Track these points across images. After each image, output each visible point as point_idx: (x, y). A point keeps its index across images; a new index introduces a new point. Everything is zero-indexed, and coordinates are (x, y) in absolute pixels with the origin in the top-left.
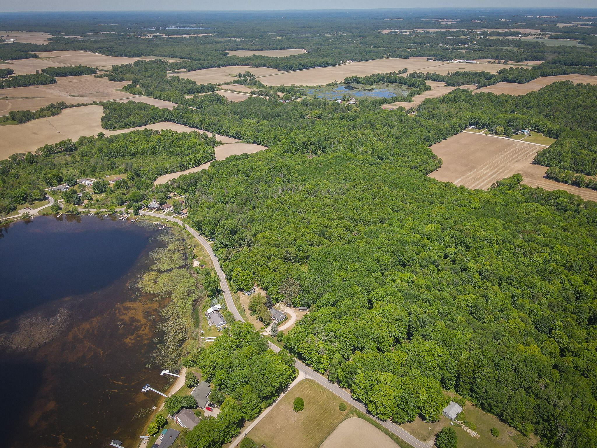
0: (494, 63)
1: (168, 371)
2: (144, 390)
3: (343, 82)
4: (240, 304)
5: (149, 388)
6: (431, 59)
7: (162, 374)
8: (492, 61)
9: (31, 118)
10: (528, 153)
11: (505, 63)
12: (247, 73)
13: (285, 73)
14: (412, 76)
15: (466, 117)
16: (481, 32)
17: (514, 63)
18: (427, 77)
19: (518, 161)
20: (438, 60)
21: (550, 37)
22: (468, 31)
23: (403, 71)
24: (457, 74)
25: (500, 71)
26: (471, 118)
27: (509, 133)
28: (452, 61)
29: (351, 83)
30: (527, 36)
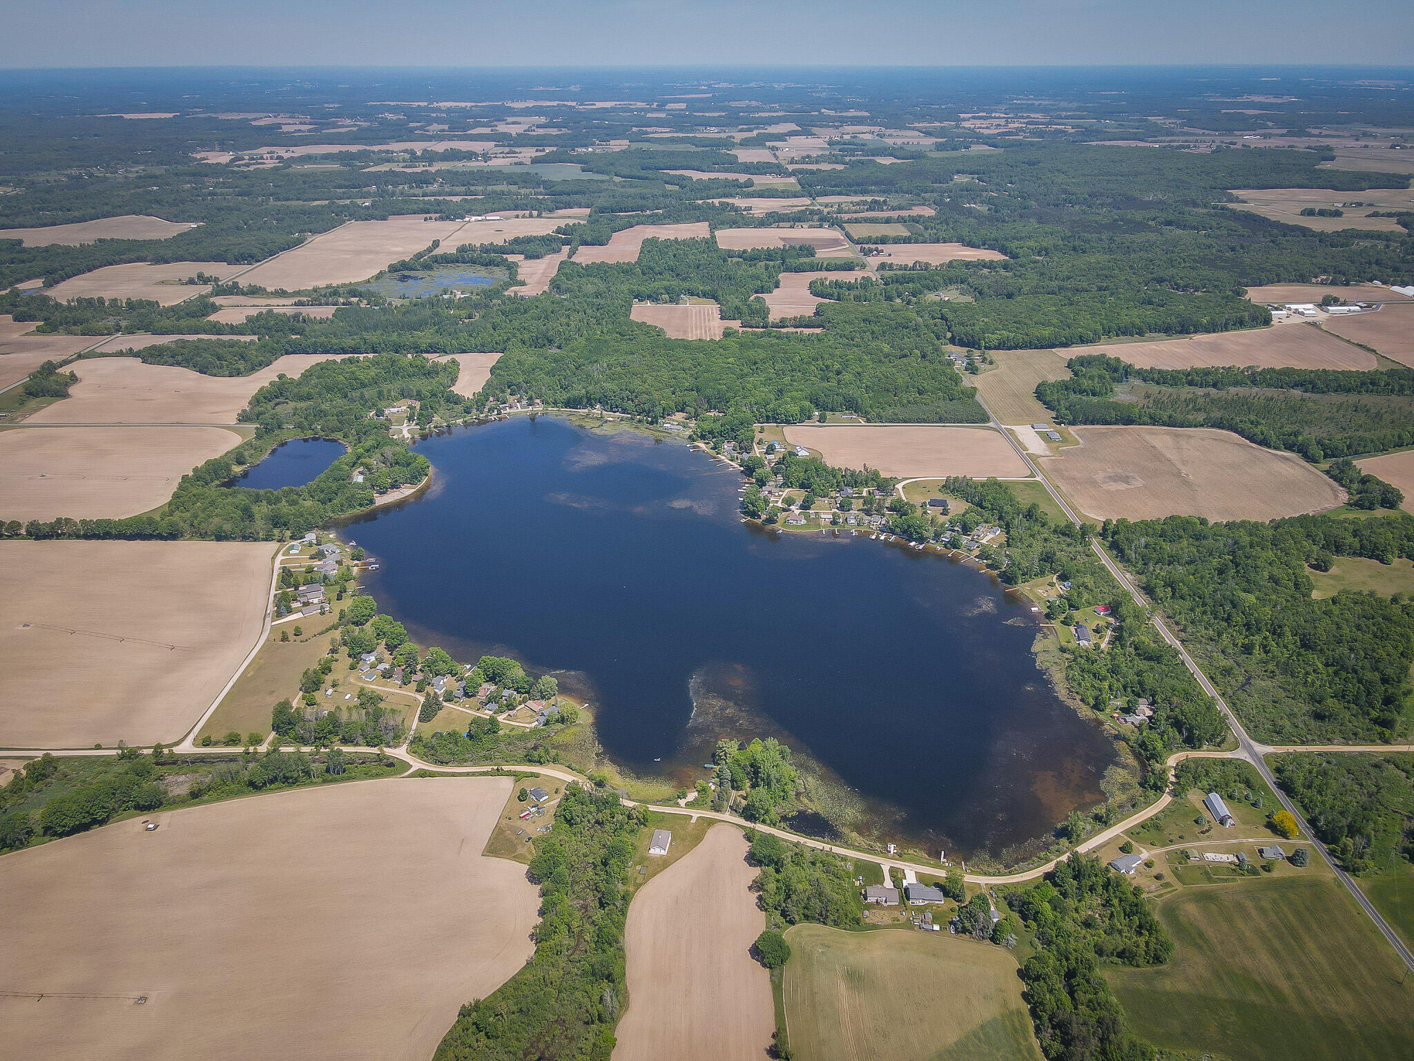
0: (524, 217)
6: (431, 218)
8: (521, 213)
10: (708, 313)
11: (539, 216)
12: (200, 276)
13: (251, 267)
14: (462, 249)
15: (626, 291)
16: (403, 151)
17: (549, 216)
18: (486, 249)
19: (709, 320)
20: (442, 219)
21: (535, 161)
22: (380, 152)
23: (436, 244)
24: (517, 241)
25: (559, 231)
26: (631, 291)
27: (674, 300)
28: (467, 219)
29: (399, 271)
30: (490, 158)
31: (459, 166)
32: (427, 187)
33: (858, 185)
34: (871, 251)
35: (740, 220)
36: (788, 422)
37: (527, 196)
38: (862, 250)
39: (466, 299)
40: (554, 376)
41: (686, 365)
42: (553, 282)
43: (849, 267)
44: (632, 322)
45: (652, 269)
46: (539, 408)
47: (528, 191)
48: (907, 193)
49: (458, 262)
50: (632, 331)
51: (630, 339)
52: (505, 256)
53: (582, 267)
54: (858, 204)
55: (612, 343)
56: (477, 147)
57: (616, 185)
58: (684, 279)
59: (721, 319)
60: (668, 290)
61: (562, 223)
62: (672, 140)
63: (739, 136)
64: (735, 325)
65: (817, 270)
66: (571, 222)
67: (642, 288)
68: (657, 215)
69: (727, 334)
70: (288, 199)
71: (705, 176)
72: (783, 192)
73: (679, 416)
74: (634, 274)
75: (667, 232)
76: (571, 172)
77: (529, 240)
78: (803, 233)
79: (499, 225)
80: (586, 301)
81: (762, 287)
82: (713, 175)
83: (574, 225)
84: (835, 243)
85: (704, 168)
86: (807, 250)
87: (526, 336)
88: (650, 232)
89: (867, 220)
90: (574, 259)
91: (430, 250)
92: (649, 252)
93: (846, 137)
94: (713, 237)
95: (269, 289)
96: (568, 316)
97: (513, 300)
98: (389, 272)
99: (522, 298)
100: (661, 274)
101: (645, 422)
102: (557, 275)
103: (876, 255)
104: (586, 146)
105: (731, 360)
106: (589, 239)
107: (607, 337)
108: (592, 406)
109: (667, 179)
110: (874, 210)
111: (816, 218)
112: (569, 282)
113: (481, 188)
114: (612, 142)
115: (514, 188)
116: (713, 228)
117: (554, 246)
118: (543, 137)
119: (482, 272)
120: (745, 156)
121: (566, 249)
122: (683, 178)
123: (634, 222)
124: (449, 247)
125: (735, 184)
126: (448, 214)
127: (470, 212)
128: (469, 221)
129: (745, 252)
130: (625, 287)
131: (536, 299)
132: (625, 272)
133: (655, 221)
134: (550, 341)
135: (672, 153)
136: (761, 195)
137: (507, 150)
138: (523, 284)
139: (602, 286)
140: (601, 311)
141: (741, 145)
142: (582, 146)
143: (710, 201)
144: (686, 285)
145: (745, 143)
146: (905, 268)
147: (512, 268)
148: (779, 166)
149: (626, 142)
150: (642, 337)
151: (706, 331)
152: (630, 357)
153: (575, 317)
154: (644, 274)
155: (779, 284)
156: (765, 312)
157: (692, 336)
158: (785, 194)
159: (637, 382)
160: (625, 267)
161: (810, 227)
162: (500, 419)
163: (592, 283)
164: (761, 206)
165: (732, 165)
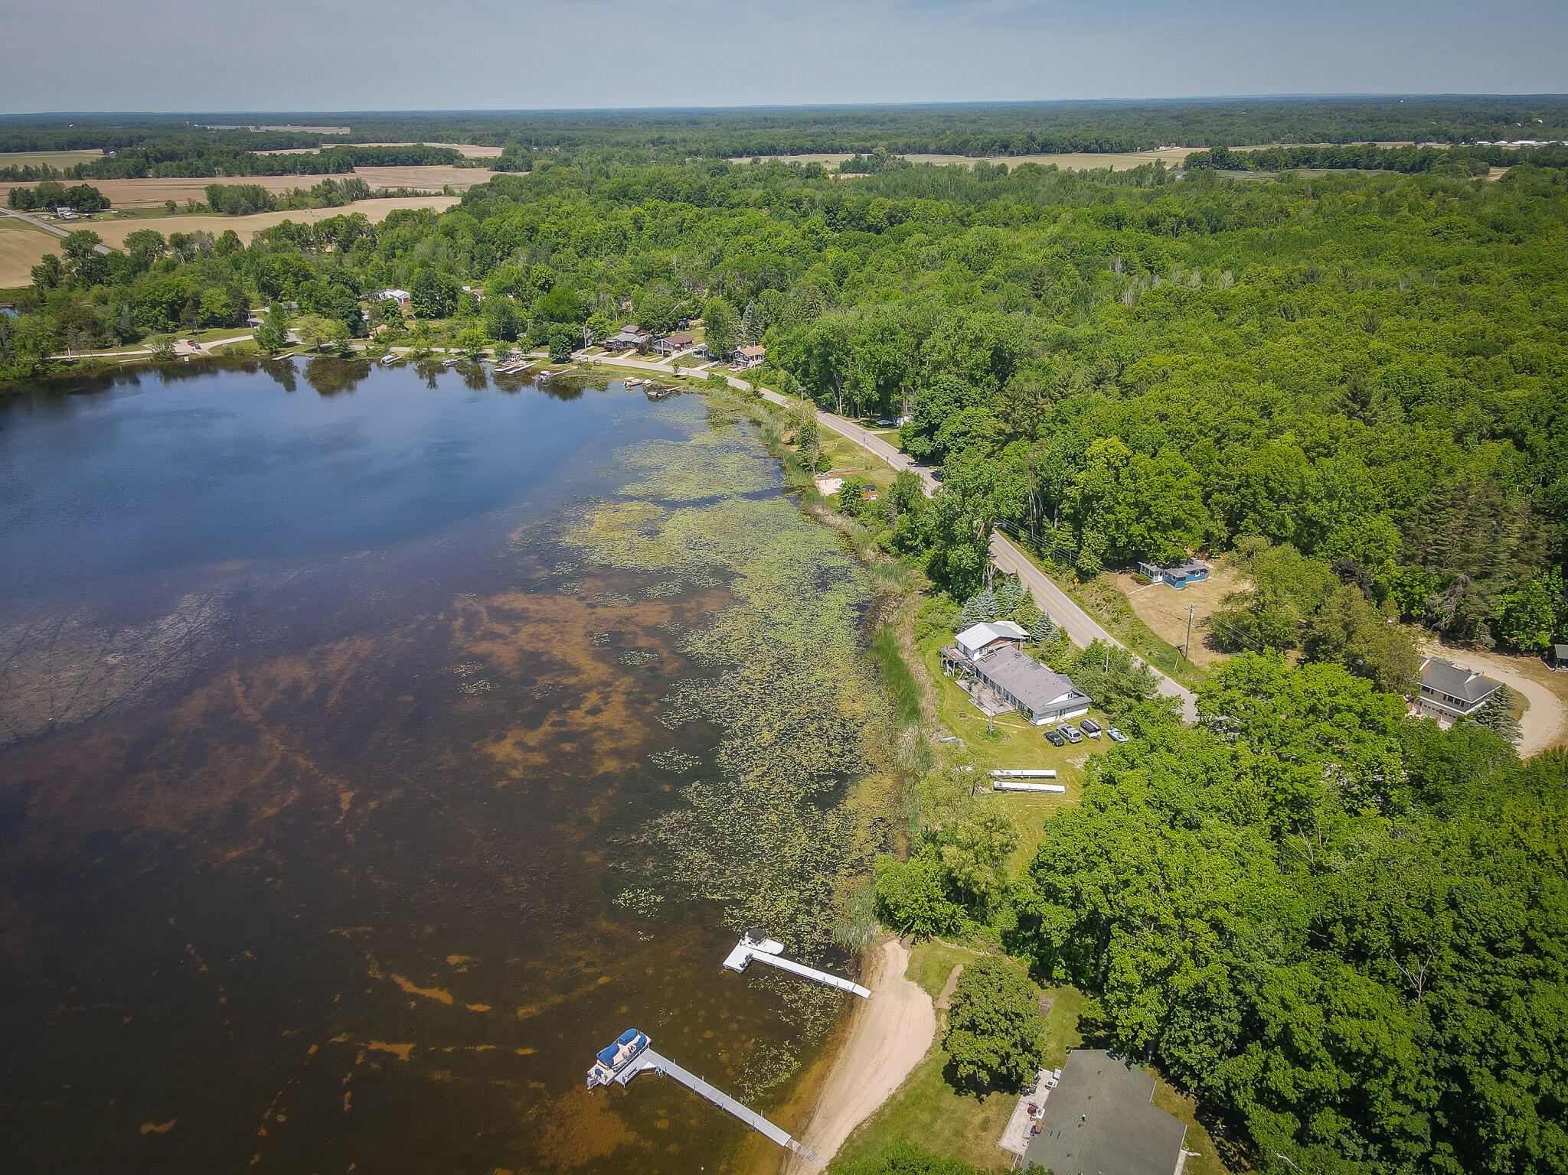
1: (779, 947)
2: (601, 1073)
3: (1180, 166)
4: (1137, 623)
5: (650, 1061)
7: (735, 960)
9: (265, 205)
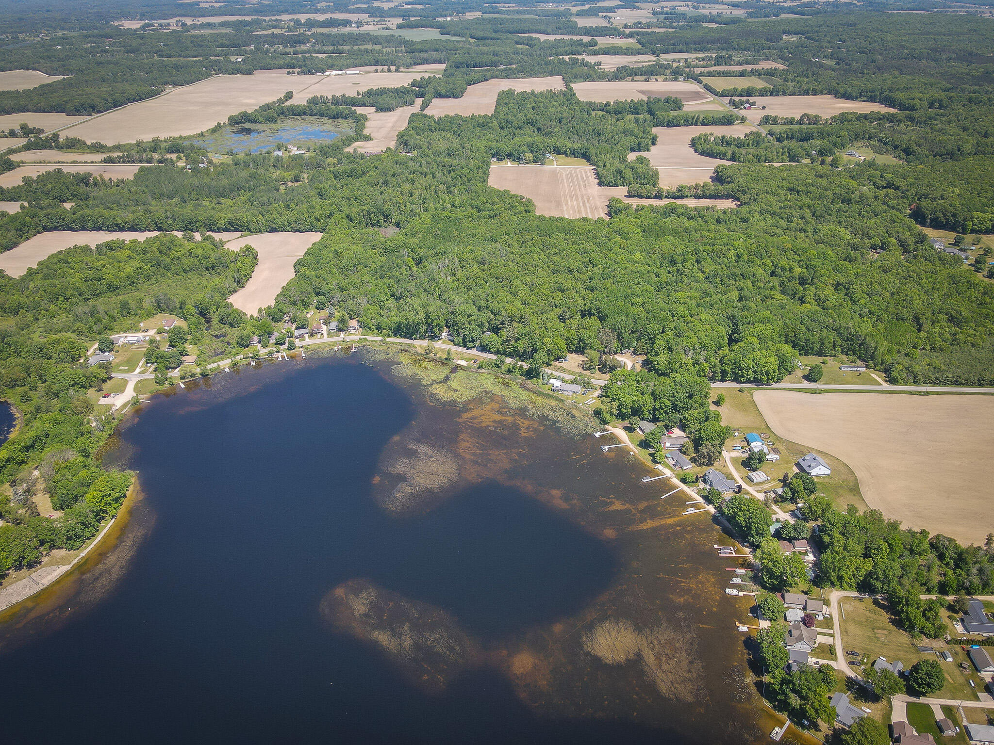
0: (382, 71)
3: (227, 123)
6: (293, 72)
8: (380, 68)
10: (582, 178)
11: (397, 70)
12: (24, 127)
13: (89, 118)
14: (313, 101)
15: (483, 149)
16: (290, 20)
17: (407, 70)
18: (337, 101)
19: (585, 186)
20: (304, 73)
21: (399, 27)
22: (271, 20)
23: (289, 96)
24: (370, 93)
25: (414, 84)
26: (489, 149)
27: (540, 159)
28: (327, 73)
29: (241, 123)
30: (362, 25)
31: (334, 30)
32: (300, 46)
33: (695, 43)
34: (742, 103)
35: (593, 74)
36: (757, 382)
37: (387, 53)
38: (732, 103)
39: (300, 156)
40: (382, 277)
41: (574, 265)
42: (400, 136)
43: (728, 121)
44: (492, 189)
45: (511, 123)
46: (354, 336)
47: (389, 50)
48: (745, 50)
49: (305, 114)
50: (492, 204)
51: (490, 216)
52: (353, 108)
53: (435, 121)
54: (704, 59)
55: (467, 223)
56: (353, 17)
57: (471, 44)
58: (547, 135)
59: (601, 184)
60: (531, 148)
61: (418, 77)
62: (518, 12)
63: (574, 10)
64: (620, 192)
65: (692, 124)
66: (426, 76)
67: (501, 145)
68: (510, 69)
69: (614, 209)
70: (170, 56)
71: (552, 38)
72: (627, 49)
73: (573, 361)
74: (491, 128)
75: (522, 85)
76: (431, 34)
77: (382, 92)
78: (660, 86)
79: (356, 79)
80: (435, 161)
81: (639, 144)
82: (558, 37)
83: (430, 78)
84: (696, 96)
85: (550, 30)
86: (674, 103)
87: (354, 211)
88: (505, 85)
89: (719, 74)
90: (428, 112)
91: (281, 101)
92: (506, 104)
93: (666, 9)
94: (571, 89)
95: (88, 143)
96: (412, 182)
97: (353, 158)
98: (230, 124)
99: (362, 157)
100: (520, 128)
101: (518, 373)
102: (406, 129)
103: (750, 108)
104: (446, 16)
105: (637, 256)
106: (443, 92)
107: (460, 214)
108: (434, 337)
109: (518, 40)
110: (721, 65)
111: (668, 71)
112: (419, 137)
113: (349, 47)
114: (467, 14)
115: (378, 47)
116: (567, 82)
117: (407, 98)
118: (411, 10)
119: (328, 125)
120: (582, 22)
121: (419, 101)
122: (532, 39)
123: (489, 75)
124: (300, 99)
125: (580, 43)
126: (309, 68)
127: (332, 67)
128: (330, 75)
129: (607, 104)
130: (481, 144)
131: (378, 157)
132: (482, 126)
133: (508, 74)
134: (387, 217)
135: (520, 20)
136: (607, 52)
137: (378, 19)
138: (368, 139)
139: (455, 142)
140: (453, 174)
141: (577, 15)
142: (442, 16)
143: (561, 57)
144: (552, 142)
145: (580, 14)
146: (790, 122)
147: (360, 121)
148: (615, 29)
149: (480, 14)
150: (506, 214)
151: (584, 202)
152: (492, 246)
153: (421, 182)
154: (502, 128)
155: (655, 140)
156: (652, 177)
157: (569, 213)
158: (628, 52)
159: (504, 295)
160: (481, 120)
161: (665, 80)
162: (292, 357)
163: (444, 139)
164: (610, 63)
165: (572, 29)
